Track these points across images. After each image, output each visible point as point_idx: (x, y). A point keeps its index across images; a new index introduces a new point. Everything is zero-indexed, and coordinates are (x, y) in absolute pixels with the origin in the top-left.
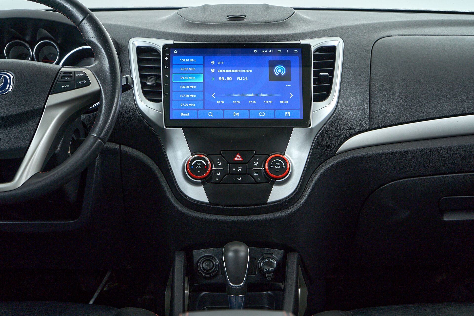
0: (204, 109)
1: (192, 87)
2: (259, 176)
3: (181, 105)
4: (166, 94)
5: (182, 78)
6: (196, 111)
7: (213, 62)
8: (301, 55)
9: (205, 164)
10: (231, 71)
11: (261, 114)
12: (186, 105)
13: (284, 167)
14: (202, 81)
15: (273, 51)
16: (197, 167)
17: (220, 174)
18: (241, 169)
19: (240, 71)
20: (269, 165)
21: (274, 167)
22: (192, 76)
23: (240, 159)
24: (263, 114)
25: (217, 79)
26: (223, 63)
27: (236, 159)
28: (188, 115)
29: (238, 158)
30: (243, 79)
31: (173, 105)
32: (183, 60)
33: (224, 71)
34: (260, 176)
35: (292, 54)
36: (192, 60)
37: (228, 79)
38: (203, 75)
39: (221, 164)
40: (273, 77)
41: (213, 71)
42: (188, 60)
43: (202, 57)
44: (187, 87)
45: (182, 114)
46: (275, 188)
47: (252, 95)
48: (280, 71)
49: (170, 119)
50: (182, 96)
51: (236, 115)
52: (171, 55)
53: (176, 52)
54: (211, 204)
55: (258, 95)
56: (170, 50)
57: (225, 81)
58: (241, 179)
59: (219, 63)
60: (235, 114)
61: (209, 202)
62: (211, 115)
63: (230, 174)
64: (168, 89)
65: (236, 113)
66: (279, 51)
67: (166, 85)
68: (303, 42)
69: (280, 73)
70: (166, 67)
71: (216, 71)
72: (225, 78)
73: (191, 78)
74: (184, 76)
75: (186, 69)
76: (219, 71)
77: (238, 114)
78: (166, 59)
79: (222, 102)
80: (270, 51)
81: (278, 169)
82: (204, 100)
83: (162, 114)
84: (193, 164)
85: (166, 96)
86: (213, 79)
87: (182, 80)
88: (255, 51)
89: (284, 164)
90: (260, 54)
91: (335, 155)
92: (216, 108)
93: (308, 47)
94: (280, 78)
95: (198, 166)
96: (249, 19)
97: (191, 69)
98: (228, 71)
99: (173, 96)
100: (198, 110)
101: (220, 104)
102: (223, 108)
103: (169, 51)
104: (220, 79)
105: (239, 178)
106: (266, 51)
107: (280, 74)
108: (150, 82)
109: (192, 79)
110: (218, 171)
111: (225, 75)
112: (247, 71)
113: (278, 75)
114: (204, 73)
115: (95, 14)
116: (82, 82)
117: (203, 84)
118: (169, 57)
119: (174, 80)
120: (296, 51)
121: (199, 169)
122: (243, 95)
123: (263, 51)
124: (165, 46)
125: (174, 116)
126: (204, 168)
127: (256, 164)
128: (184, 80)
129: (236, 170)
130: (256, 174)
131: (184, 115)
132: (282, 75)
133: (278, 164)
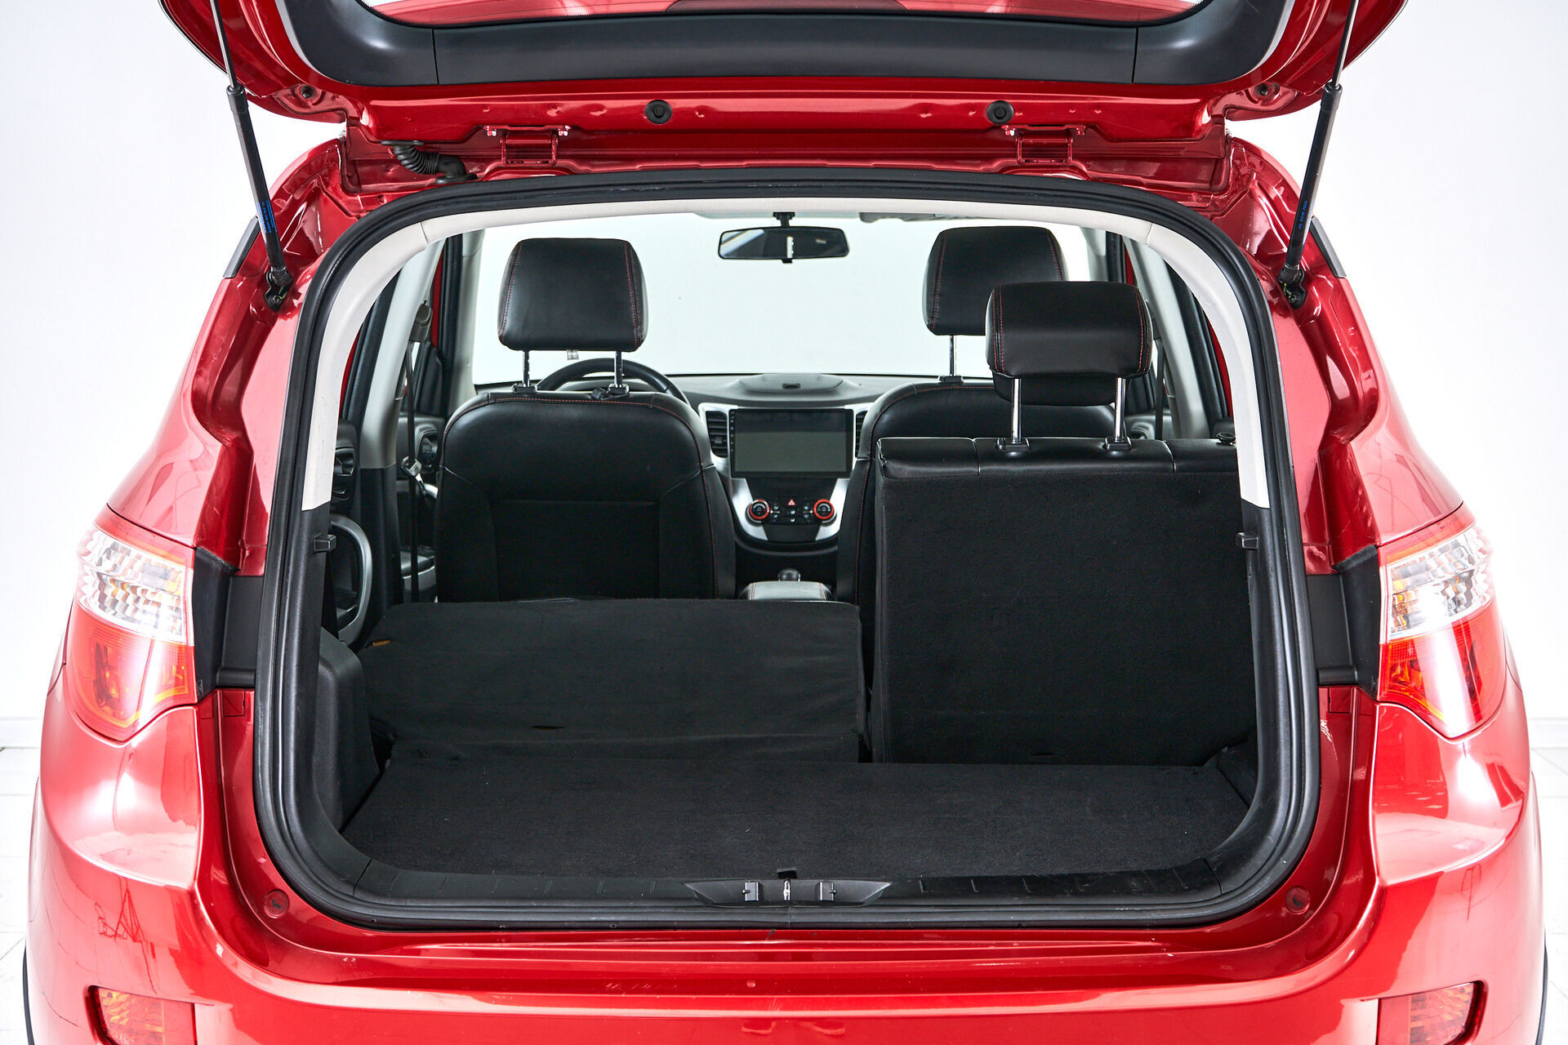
17: (776, 516)
18: (794, 513)
21: (821, 510)
23: (793, 504)
24: (812, 468)
27: (789, 504)
28: (750, 467)
29: (791, 503)
34: (809, 518)
39: (777, 508)
45: (745, 467)
46: (822, 529)
49: (736, 471)
52: (736, 419)
53: (740, 416)
54: (769, 541)
56: (735, 414)
58: (794, 520)
61: (766, 539)
63: (785, 516)
67: (732, 443)
68: (847, 407)
70: (732, 428)
78: (732, 422)
81: (824, 512)
83: (729, 467)
84: (754, 509)
85: (732, 454)
89: (829, 509)
93: (851, 411)
95: (759, 510)
96: (803, 387)
108: (718, 441)
110: (775, 514)
115: (670, 379)
118: (734, 420)
124: (731, 411)
125: (739, 468)
126: (764, 511)
127: (806, 508)
129: (790, 513)
130: (806, 516)
131: (747, 467)
133: (825, 508)
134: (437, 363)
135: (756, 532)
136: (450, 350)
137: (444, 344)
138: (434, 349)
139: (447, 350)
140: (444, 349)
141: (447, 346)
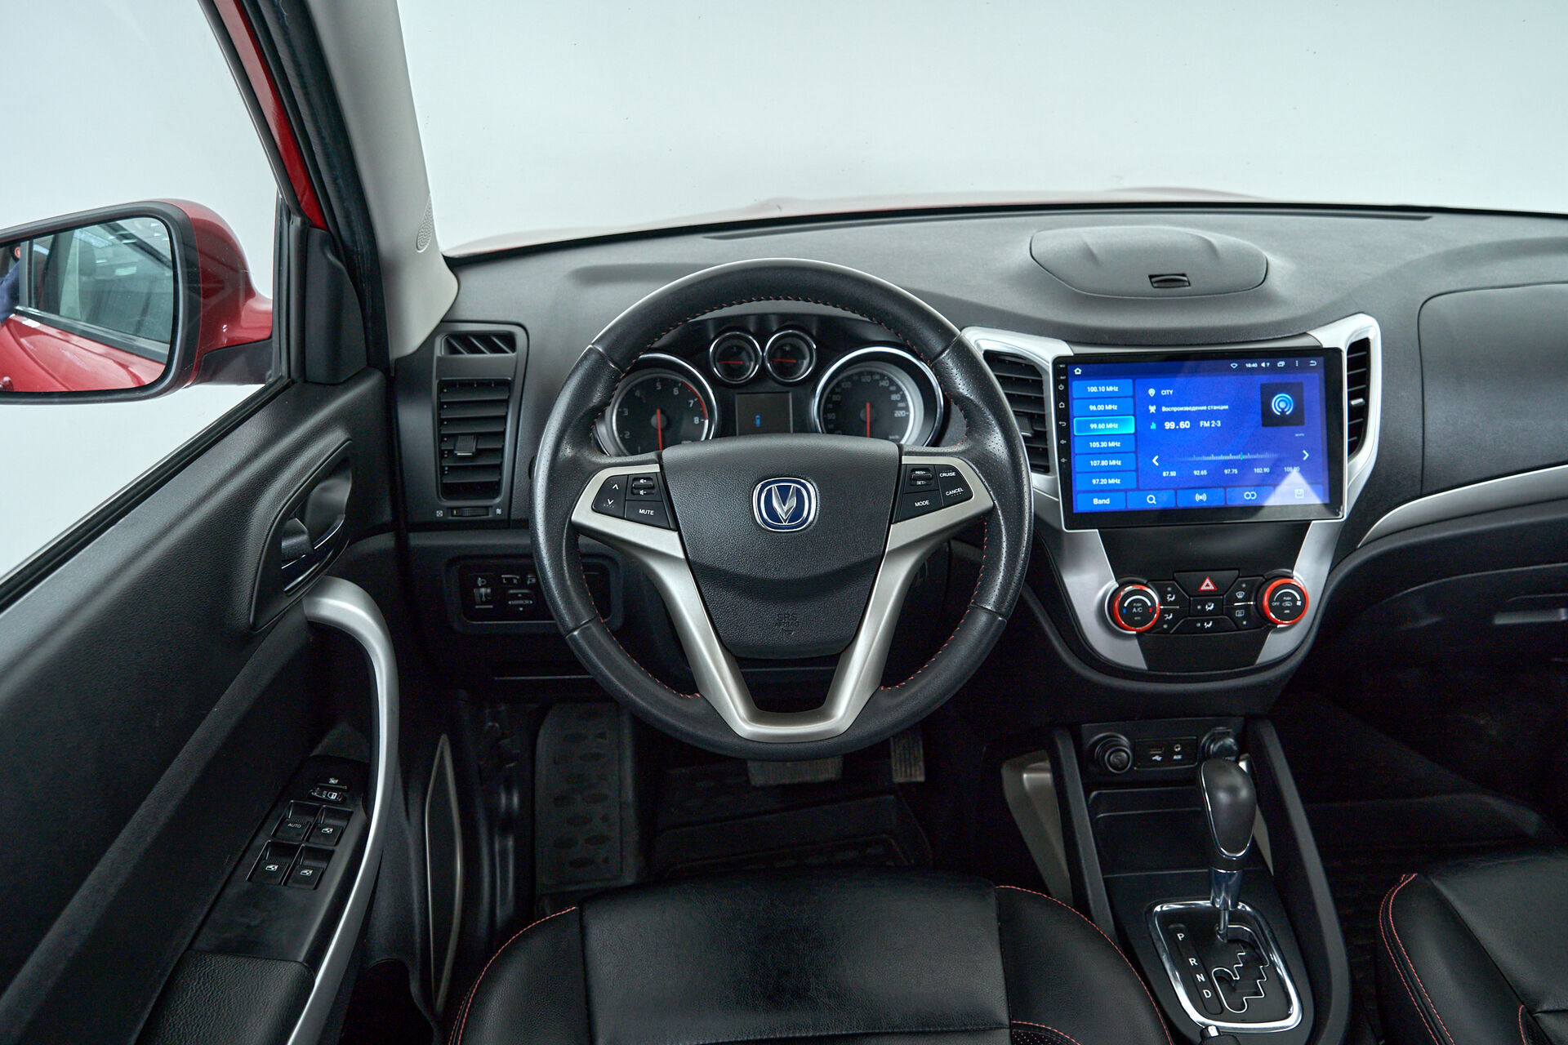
0: (1138, 489)
1: (1112, 444)
2: (1243, 618)
3: (1094, 481)
4: (1063, 460)
5: (1093, 426)
6: (1123, 494)
7: (1152, 392)
8: (1322, 371)
9: (1149, 604)
10: (1187, 409)
11: (1248, 496)
12: (1104, 481)
13: (1299, 603)
14: (1132, 430)
15: (1268, 364)
16: (1134, 610)
17: (1171, 617)
18: (1212, 607)
19: (1204, 408)
20: (1271, 600)
21: (1281, 604)
22: (1112, 421)
23: (1211, 587)
24: (1253, 495)
25: (1161, 426)
26: (1171, 392)
27: (1204, 588)
28: (1107, 501)
29: (1208, 585)
30: (1211, 424)
31: (1079, 483)
32: (1093, 389)
33: (1175, 409)
34: (1247, 616)
35: (1305, 368)
36: (1110, 389)
37: (1185, 425)
38: (1133, 418)
39: (1174, 598)
40: (1269, 419)
41: (1152, 409)
42: (1103, 389)
43: (1130, 381)
44: (1104, 444)
45: (1096, 501)
46: (1271, 637)
47: (1231, 457)
48: (1282, 405)
49: (1075, 511)
50: (1094, 463)
51: (1201, 498)
52: (1070, 379)
53: (1078, 371)
54: (1149, 670)
55: (1241, 457)
56: (1066, 368)
57: (1177, 431)
58: (1210, 624)
59: (1164, 392)
60: (1198, 497)
61: (1145, 666)
62: (1152, 500)
63: (1190, 616)
64: (1065, 451)
65: (1201, 494)
66: (1280, 363)
67: (1063, 442)
69: (1283, 409)
70: (1062, 405)
71: (1158, 409)
72: (1177, 424)
73: (1110, 426)
74: (1097, 422)
75: (1101, 407)
76: (1164, 409)
77: (1204, 497)
78: (1061, 387)
79: (1173, 474)
80: (1263, 365)
81: (1287, 608)
82: (1137, 470)
83: (1059, 502)
84: (1125, 605)
85: (1064, 466)
86: (1153, 426)
87: (1094, 430)
88: (1234, 365)
89: (1299, 598)
90: (1242, 370)
91: (1355, 550)
92: (1160, 486)
93: (1337, 352)
94: (1283, 420)
95: (1137, 608)
96: (1195, 283)
97: (1109, 407)
98: (1181, 409)
99: (1078, 463)
100: (1126, 491)
101: (1169, 478)
102: (1175, 486)
103: (1064, 372)
104: (1170, 425)
105: (1208, 624)
106: (1255, 365)
107: (1283, 412)
109: (1112, 427)
110: (1168, 612)
111: (1177, 417)
112: (1218, 407)
113: (1279, 414)
114: (1134, 415)
116: (955, 492)
117: (1133, 437)
118: (1066, 383)
119: (1078, 432)
120: (1313, 363)
121: (1137, 614)
122: (1213, 458)
123: (1249, 365)
124: (1058, 361)
125: (1081, 505)
126: (1148, 613)
127: (1240, 595)
128: (1097, 430)
129: (1204, 608)
130: (1239, 614)
131: (1101, 502)
132: (1287, 413)
133: (1289, 598)
134: (330, 264)
135: (1127, 653)
136: (358, 227)
137: (340, 220)
138: (317, 234)
139: (353, 234)
140: (344, 233)
141: (349, 224)
